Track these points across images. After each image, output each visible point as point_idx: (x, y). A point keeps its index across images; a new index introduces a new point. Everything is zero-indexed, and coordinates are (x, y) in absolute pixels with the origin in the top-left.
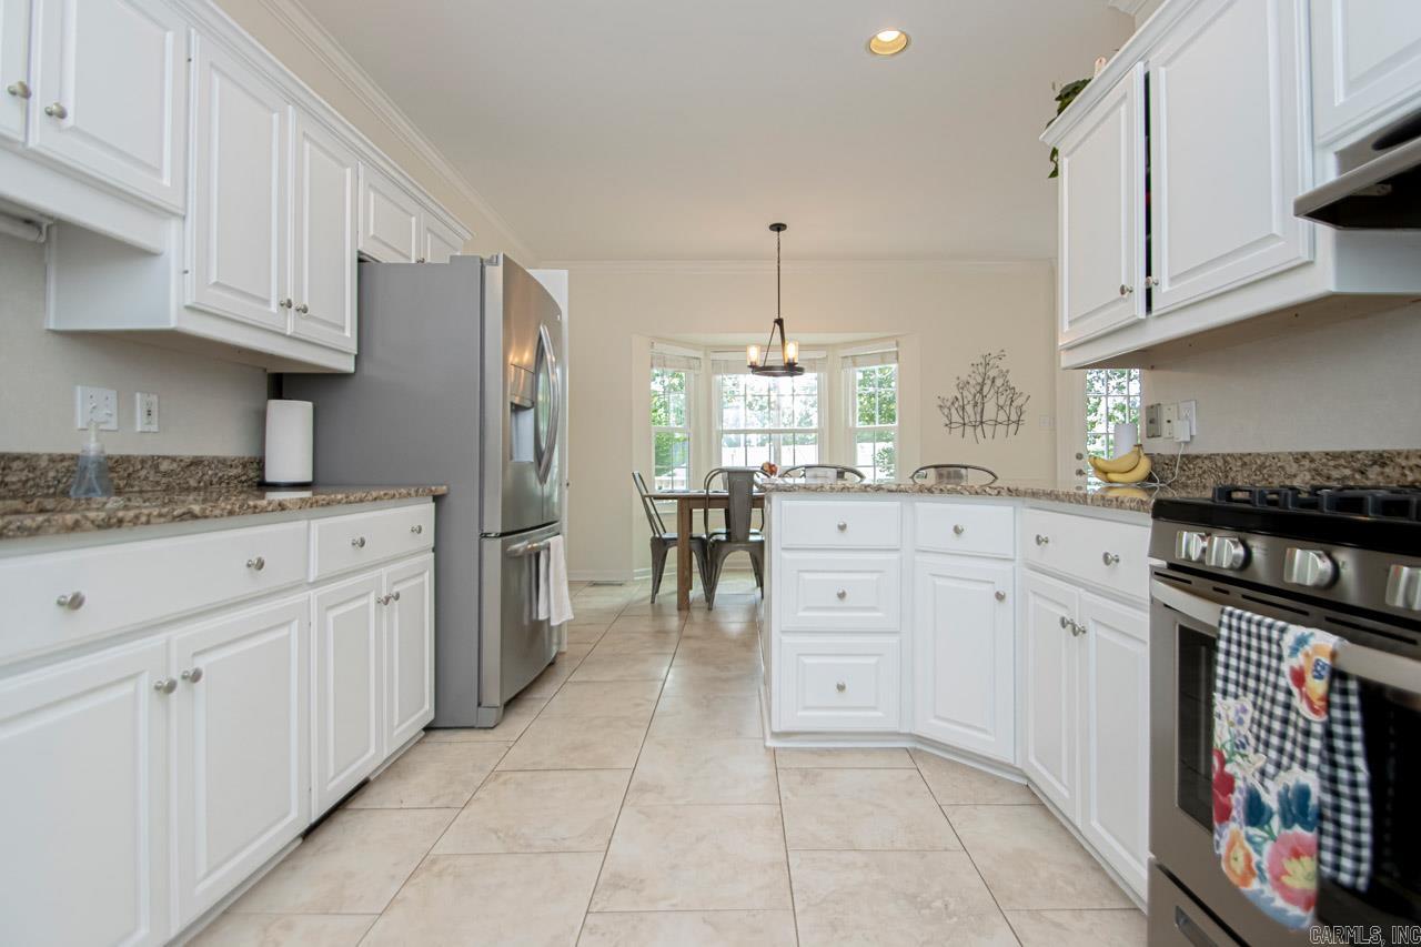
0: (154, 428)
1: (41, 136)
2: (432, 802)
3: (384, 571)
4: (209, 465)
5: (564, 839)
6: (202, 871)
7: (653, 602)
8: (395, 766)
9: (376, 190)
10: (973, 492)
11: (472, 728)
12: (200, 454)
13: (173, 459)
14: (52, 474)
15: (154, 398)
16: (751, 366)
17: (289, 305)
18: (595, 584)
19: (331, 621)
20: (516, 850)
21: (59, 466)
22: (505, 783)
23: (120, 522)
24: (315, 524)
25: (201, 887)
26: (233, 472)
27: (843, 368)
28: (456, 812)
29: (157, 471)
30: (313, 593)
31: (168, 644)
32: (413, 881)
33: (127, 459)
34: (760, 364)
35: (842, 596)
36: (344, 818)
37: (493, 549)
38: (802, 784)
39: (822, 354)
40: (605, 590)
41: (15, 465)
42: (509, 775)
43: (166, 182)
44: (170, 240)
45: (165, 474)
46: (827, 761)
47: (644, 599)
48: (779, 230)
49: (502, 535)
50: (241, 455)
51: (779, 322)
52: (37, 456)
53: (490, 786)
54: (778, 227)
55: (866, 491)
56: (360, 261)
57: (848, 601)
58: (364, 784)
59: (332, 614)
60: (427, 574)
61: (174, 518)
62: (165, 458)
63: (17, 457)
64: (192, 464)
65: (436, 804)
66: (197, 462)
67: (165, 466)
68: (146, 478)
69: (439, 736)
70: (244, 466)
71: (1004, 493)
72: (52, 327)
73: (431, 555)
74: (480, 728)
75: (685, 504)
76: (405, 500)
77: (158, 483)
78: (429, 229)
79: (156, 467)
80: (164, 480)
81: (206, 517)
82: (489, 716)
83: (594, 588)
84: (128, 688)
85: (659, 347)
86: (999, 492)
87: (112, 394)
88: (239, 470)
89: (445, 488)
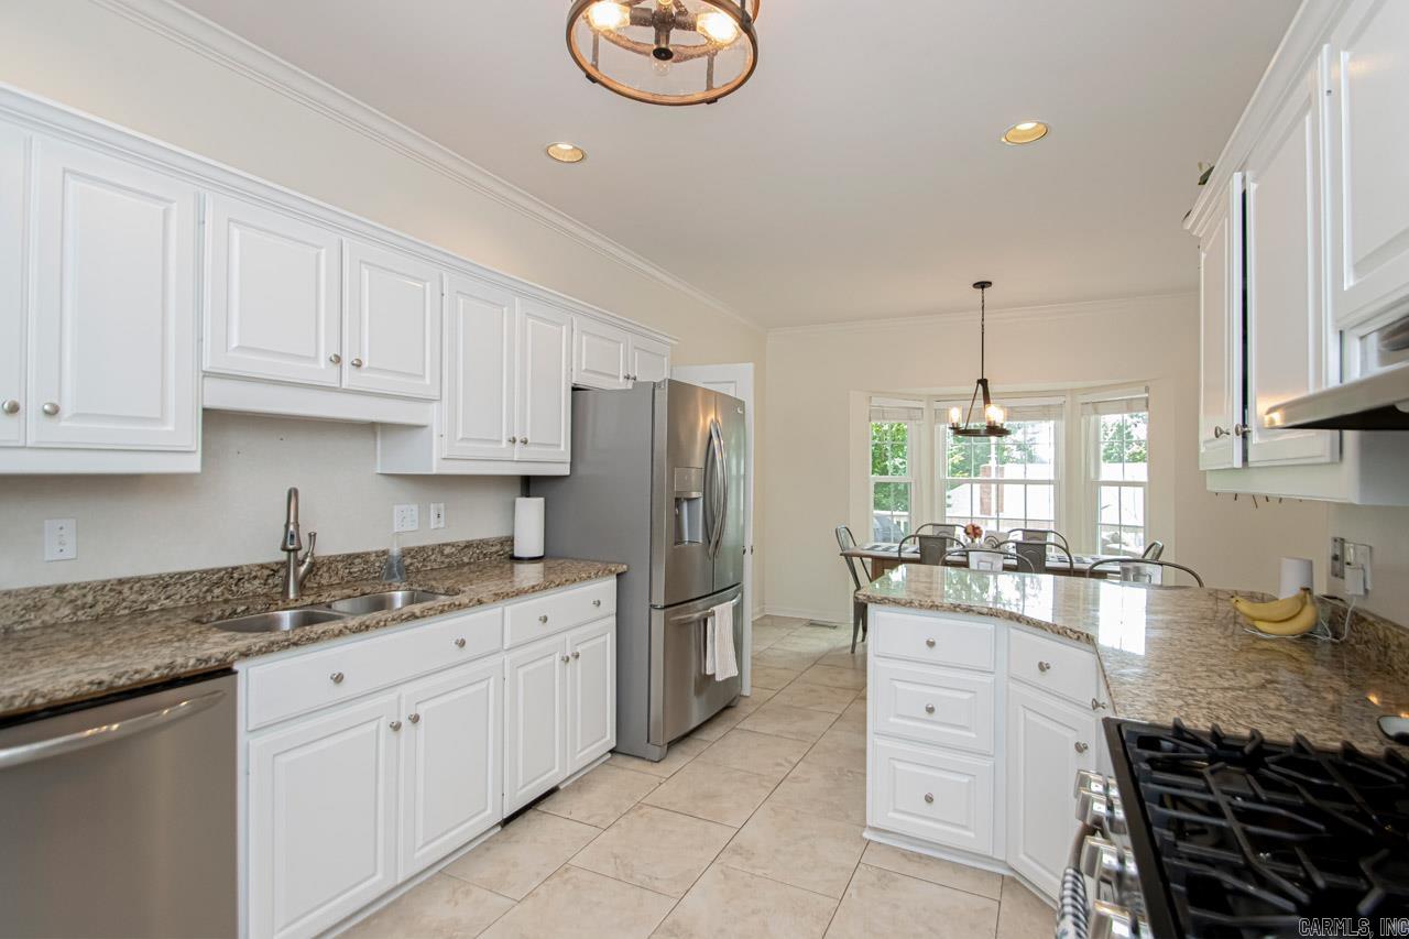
0: (442, 525)
1: (350, 378)
2: (589, 818)
3: (568, 636)
4: (477, 547)
5: (657, 879)
6: (420, 843)
7: (853, 652)
8: (581, 781)
9: (587, 333)
10: (1055, 630)
11: (644, 759)
12: (470, 539)
13: (452, 545)
14: (377, 564)
15: (442, 505)
16: (953, 428)
17: (514, 441)
18: (812, 624)
19: (521, 678)
20: (622, 878)
21: (381, 559)
22: (642, 816)
23: (367, 627)
24: (508, 609)
25: (418, 855)
26: (494, 549)
27: (1082, 415)
28: (598, 831)
29: (442, 554)
30: (507, 658)
31: (399, 698)
32: (548, 882)
33: (423, 549)
34: (962, 426)
35: (930, 710)
36: (531, 814)
37: (658, 618)
38: (873, 885)
39: (1059, 400)
40: (819, 630)
41: (357, 561)
42: (650, 809)
43: (428, 381)
44: (431, 415)
45: (448, 556)
46: (911, 868)
47: (846, 647)
48: (983, 287)
49: (666, 607)
50: (500, 535)
51: (983, 382)
52: (369, 554)
53: (632, 814)
54: (982, 285)
55: (955, 611)
56: (574, 389)
57: (935, 717)
58: (553, 791)
59: (521, 671)
60: (609, 635)
61: (402, 620)
62: (447, 545)
63: (358, 556)
64: (466, 547)
65: (590, 822)
66: (469, 545)
67: (448, 550)
68: (435, 560)
69: (619, 758)
70: (502, 544)
71: (1083, 638)
72: (379, 472)
73: (614, 618)
74: (648, 760)
75: (879, 564)
76: (586, 583)
77: (443, 562)
78: (636, 348)
79: (442, 553)
80: (447, 560)
81: (424, 617)
82: (656, 752)
83: (810, 629)
84: (373, 726)
85: (876, 401)
86: (1079, 637)
87: (415, 507)
88: (498, 548)
89: (625, 567)
